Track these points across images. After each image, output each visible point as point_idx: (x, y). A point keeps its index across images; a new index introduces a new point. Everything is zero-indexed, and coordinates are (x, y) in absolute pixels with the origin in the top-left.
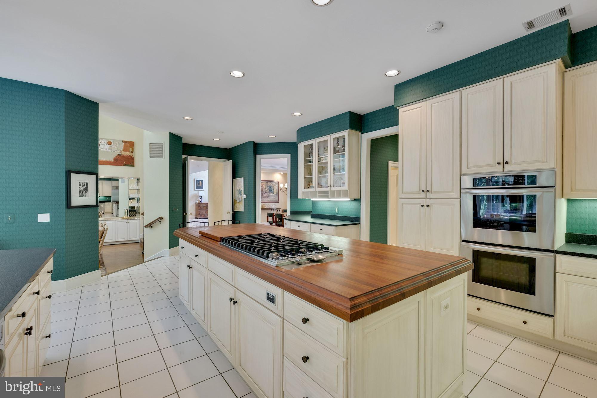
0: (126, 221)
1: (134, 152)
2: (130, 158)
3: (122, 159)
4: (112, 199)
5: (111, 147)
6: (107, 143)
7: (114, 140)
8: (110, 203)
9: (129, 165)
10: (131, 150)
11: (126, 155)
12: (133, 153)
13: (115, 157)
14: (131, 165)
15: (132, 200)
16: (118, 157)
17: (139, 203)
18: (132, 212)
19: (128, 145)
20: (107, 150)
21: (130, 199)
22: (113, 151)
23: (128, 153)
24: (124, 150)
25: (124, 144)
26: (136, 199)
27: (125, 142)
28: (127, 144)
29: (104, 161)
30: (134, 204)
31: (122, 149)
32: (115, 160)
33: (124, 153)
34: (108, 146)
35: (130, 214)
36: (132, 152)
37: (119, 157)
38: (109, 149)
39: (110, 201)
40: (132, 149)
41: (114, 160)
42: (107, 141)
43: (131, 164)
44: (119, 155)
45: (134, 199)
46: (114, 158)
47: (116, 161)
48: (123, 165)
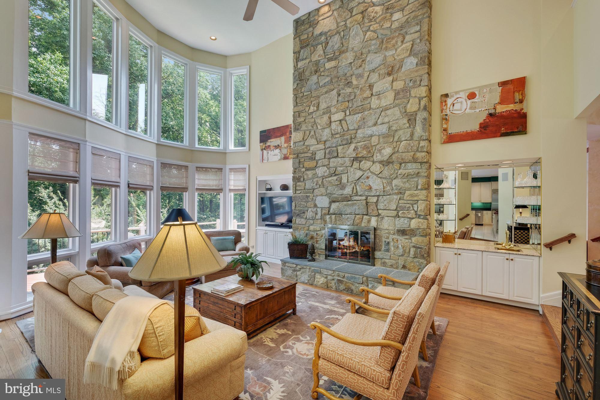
0: (507, 256)
1: (526, 100)
2: (515, 115)
3: (497, 123)
4: (493, 207)
5: (475, 102)
6: (468, 97)
7: (481, 88)
8: (489, 212)
9: (513, 132)
10: (518, 96)
11: (507, 111)
12: (525, 102)
13: (481, 121)
14: (519, 132)
15: (521, 209)
16: (488, 120)
17: (539, 218)
18: (522, 231)
19: (512, 87)
20: (468, 111)
21: (518, 207)
22: (478, 110)
23: (512, 105)
24: (501, 103)
25: (502, 89)
26: (530, 207)
27: (503, 84)
28: (510, 87)
29: (462, 135)
30: (526, 218)
31: (498, 100)
32: (483, 128)
33: (501, 109)
34: (469, 102)
35: (516, 236)
36: (521, 101)
37: (491, 119)
38: (471, 108)
39: (489, 209)
40: (522, 94)
41: (480, 127)
42: (467, 94)
43: (517, 128)
44: (491, 115)
45: (525, 207)
46: (481, 124)
47: (485, 130)
48: (499, 134)
